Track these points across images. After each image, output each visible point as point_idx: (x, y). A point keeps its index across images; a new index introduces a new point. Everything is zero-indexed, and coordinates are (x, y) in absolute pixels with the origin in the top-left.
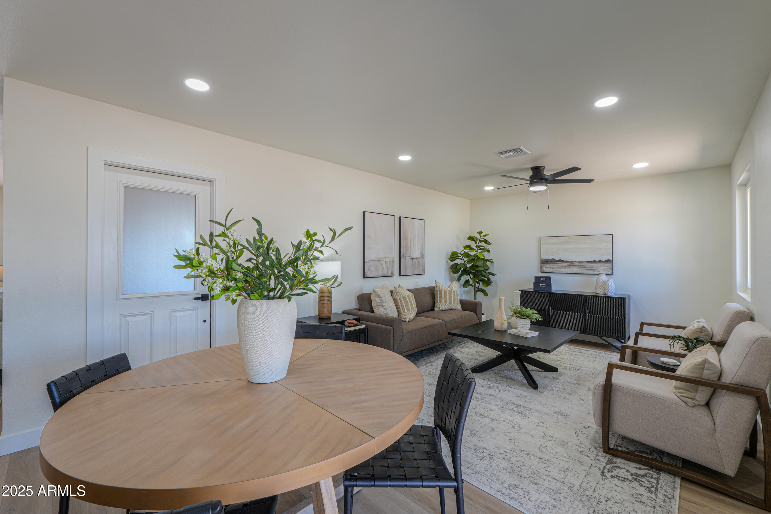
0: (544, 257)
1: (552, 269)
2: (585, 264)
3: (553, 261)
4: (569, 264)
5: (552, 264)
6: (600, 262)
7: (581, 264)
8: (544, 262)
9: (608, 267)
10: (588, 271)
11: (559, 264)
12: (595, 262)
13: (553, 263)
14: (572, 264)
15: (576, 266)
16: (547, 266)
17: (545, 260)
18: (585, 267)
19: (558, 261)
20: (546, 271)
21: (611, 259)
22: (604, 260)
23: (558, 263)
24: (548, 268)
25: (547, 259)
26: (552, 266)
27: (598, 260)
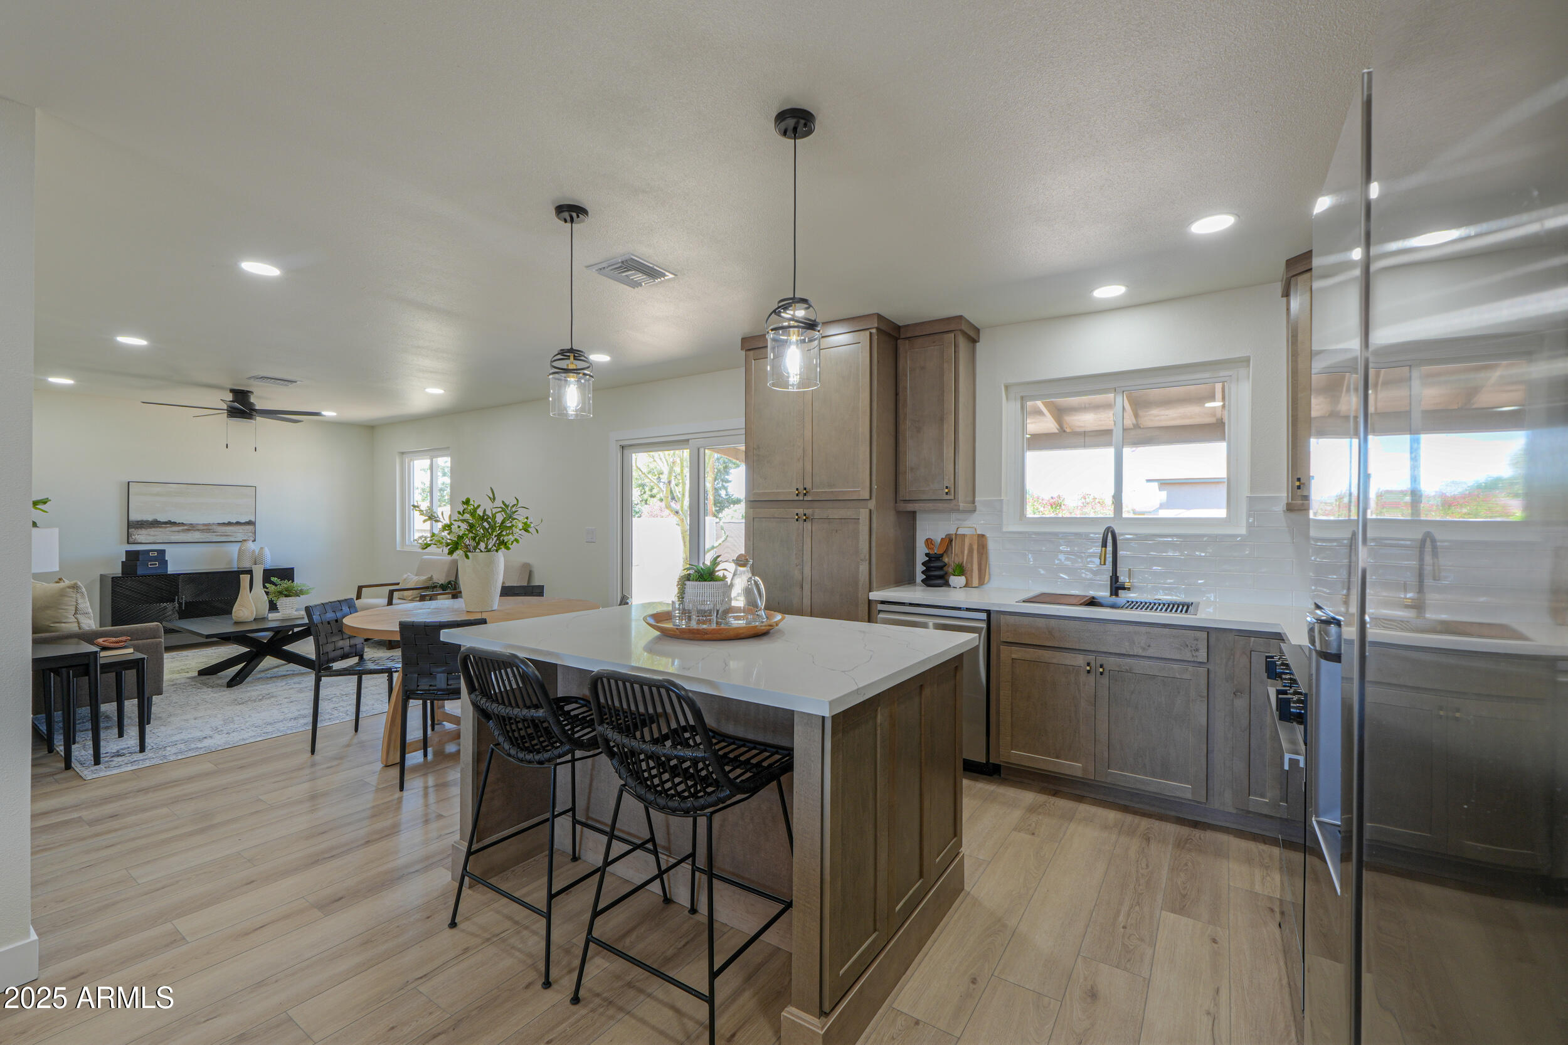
0: (134, 517)
1: (152, 538)
2: (214, 527)
3: (155, 524)
4: (186, 527)
5: (154, 529)
6: (238, 523)
7: (207, 528)
8: (133, 525)
9: (250, 531)
10: (218, 537)
11: (168, 529)
12: (230, 524)
13: (154, 527)
14: (192, 527)
15: (198, 530)
16: (143, 532)
17: (138, 522)
18: (214, 532)
19: (166, 523)
20: (139, 541)
21: (253, 520)
22: (243, 521)
23: (166, 527)
24: (142, 536)
25: (142, 521)
26: (152, 531)
27: (234, 521)
